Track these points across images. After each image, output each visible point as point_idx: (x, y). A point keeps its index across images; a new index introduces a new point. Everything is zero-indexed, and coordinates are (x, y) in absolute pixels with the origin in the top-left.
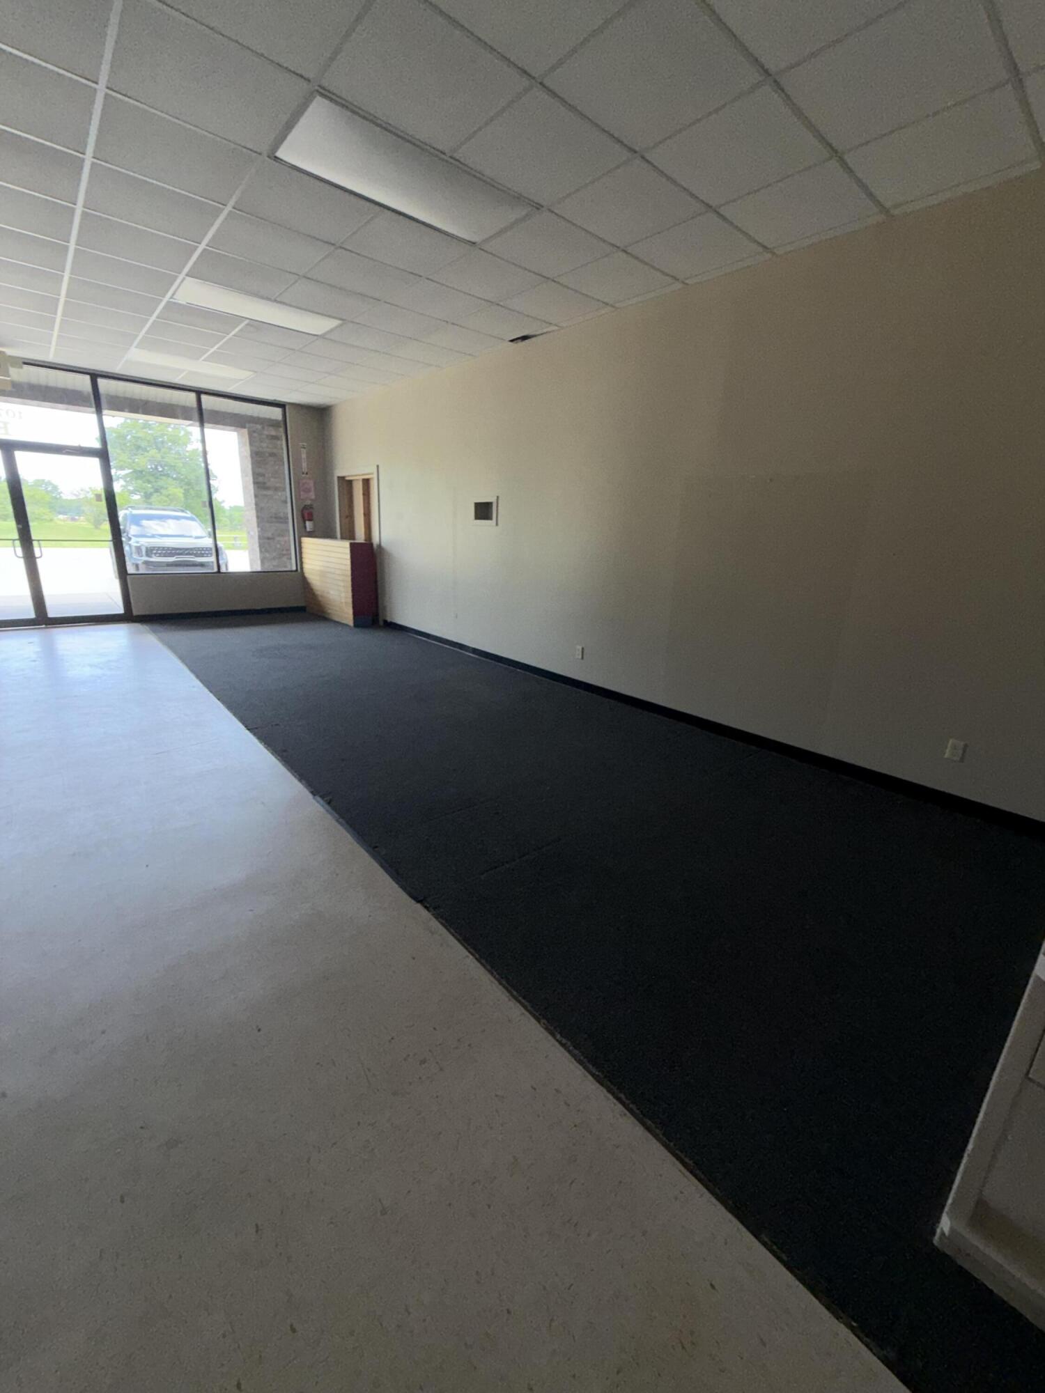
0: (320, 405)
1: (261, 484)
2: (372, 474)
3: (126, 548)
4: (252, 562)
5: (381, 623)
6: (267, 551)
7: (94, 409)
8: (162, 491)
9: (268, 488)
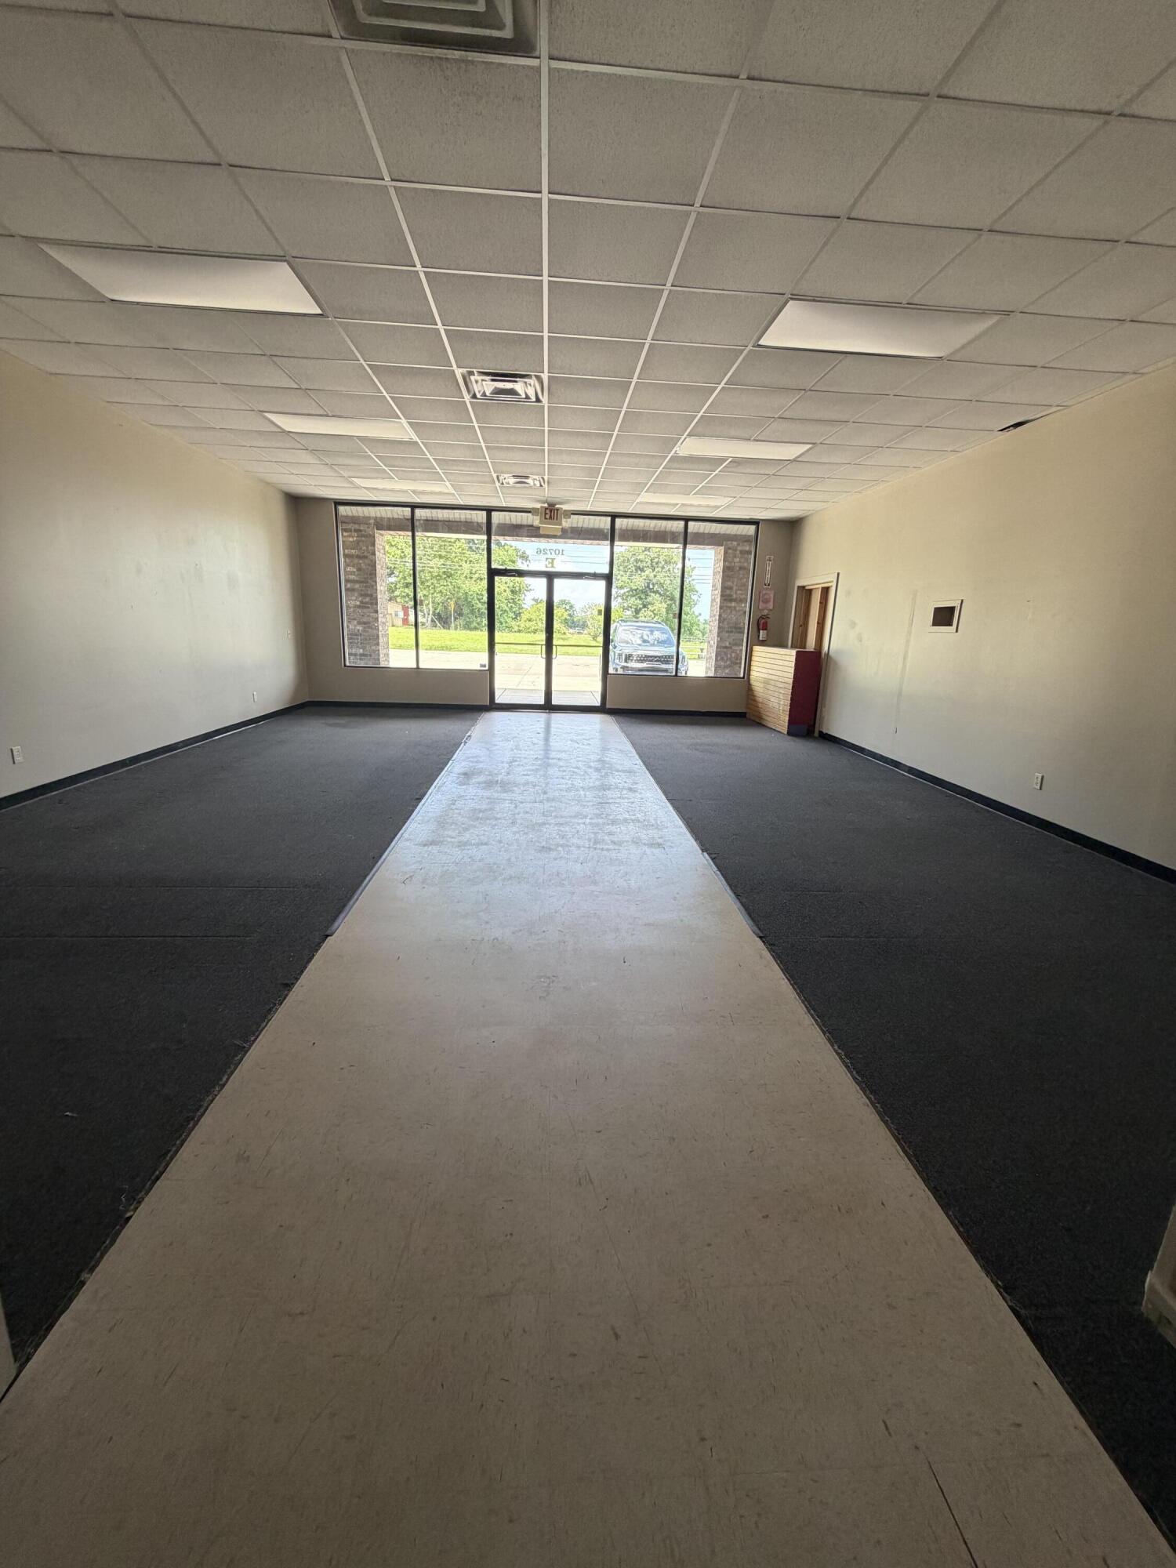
0: (792, 518)
1: (727, 597)
2: (832, 582)
3: (611, 654)
4: (708, 669)
5: (816, 734)
6: (722, 659)
7: (609, 542)
8: (649, 606)
9: (731, 601)
